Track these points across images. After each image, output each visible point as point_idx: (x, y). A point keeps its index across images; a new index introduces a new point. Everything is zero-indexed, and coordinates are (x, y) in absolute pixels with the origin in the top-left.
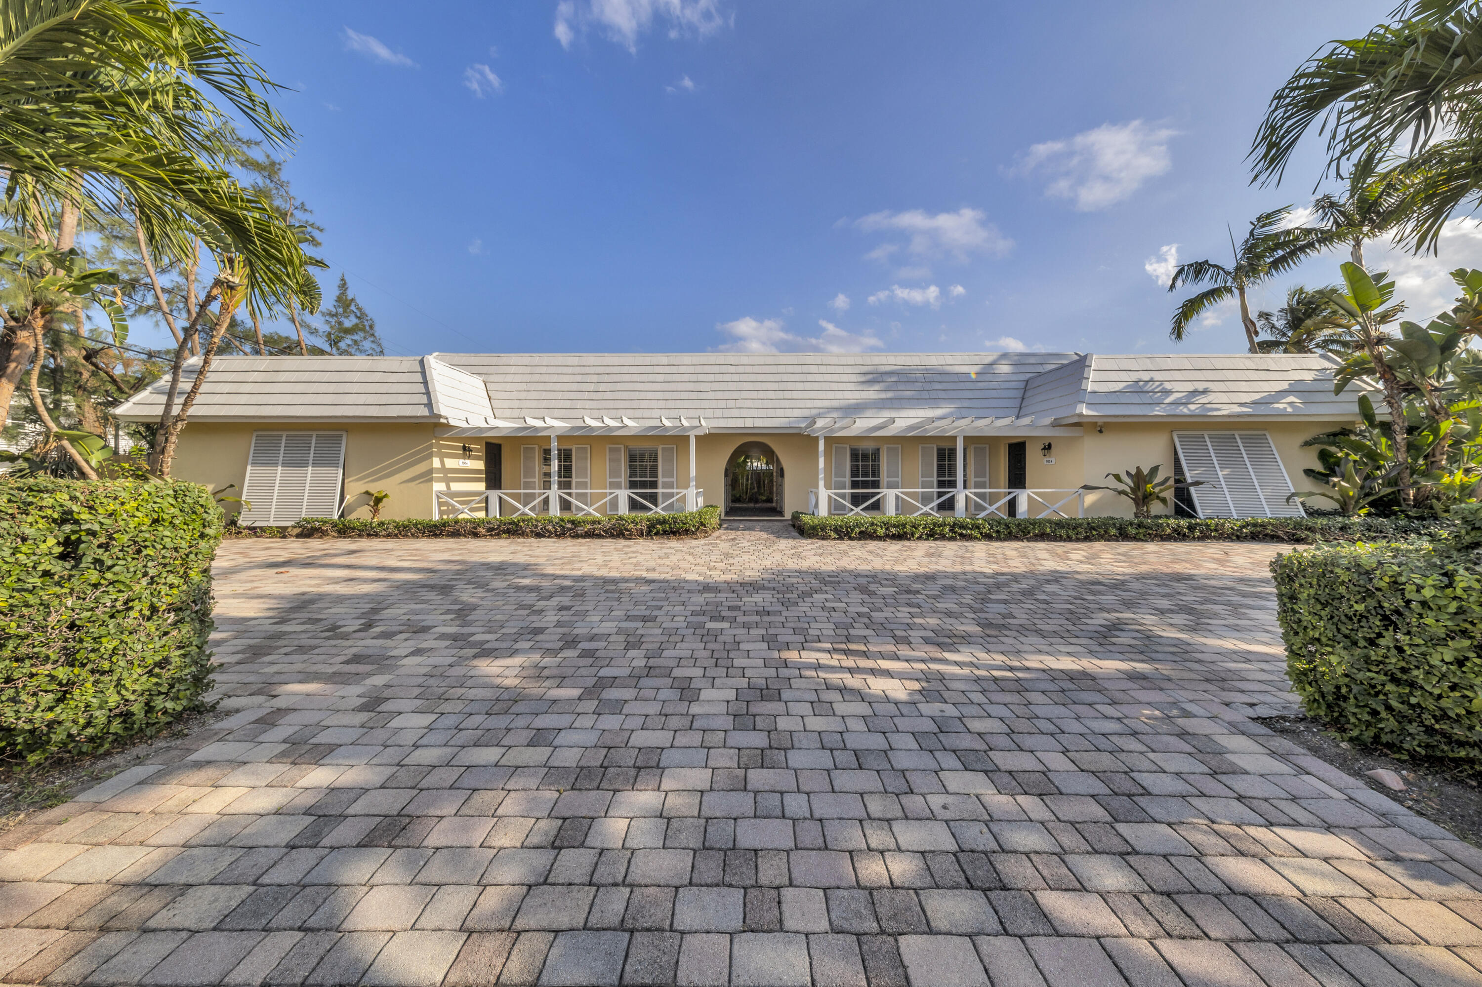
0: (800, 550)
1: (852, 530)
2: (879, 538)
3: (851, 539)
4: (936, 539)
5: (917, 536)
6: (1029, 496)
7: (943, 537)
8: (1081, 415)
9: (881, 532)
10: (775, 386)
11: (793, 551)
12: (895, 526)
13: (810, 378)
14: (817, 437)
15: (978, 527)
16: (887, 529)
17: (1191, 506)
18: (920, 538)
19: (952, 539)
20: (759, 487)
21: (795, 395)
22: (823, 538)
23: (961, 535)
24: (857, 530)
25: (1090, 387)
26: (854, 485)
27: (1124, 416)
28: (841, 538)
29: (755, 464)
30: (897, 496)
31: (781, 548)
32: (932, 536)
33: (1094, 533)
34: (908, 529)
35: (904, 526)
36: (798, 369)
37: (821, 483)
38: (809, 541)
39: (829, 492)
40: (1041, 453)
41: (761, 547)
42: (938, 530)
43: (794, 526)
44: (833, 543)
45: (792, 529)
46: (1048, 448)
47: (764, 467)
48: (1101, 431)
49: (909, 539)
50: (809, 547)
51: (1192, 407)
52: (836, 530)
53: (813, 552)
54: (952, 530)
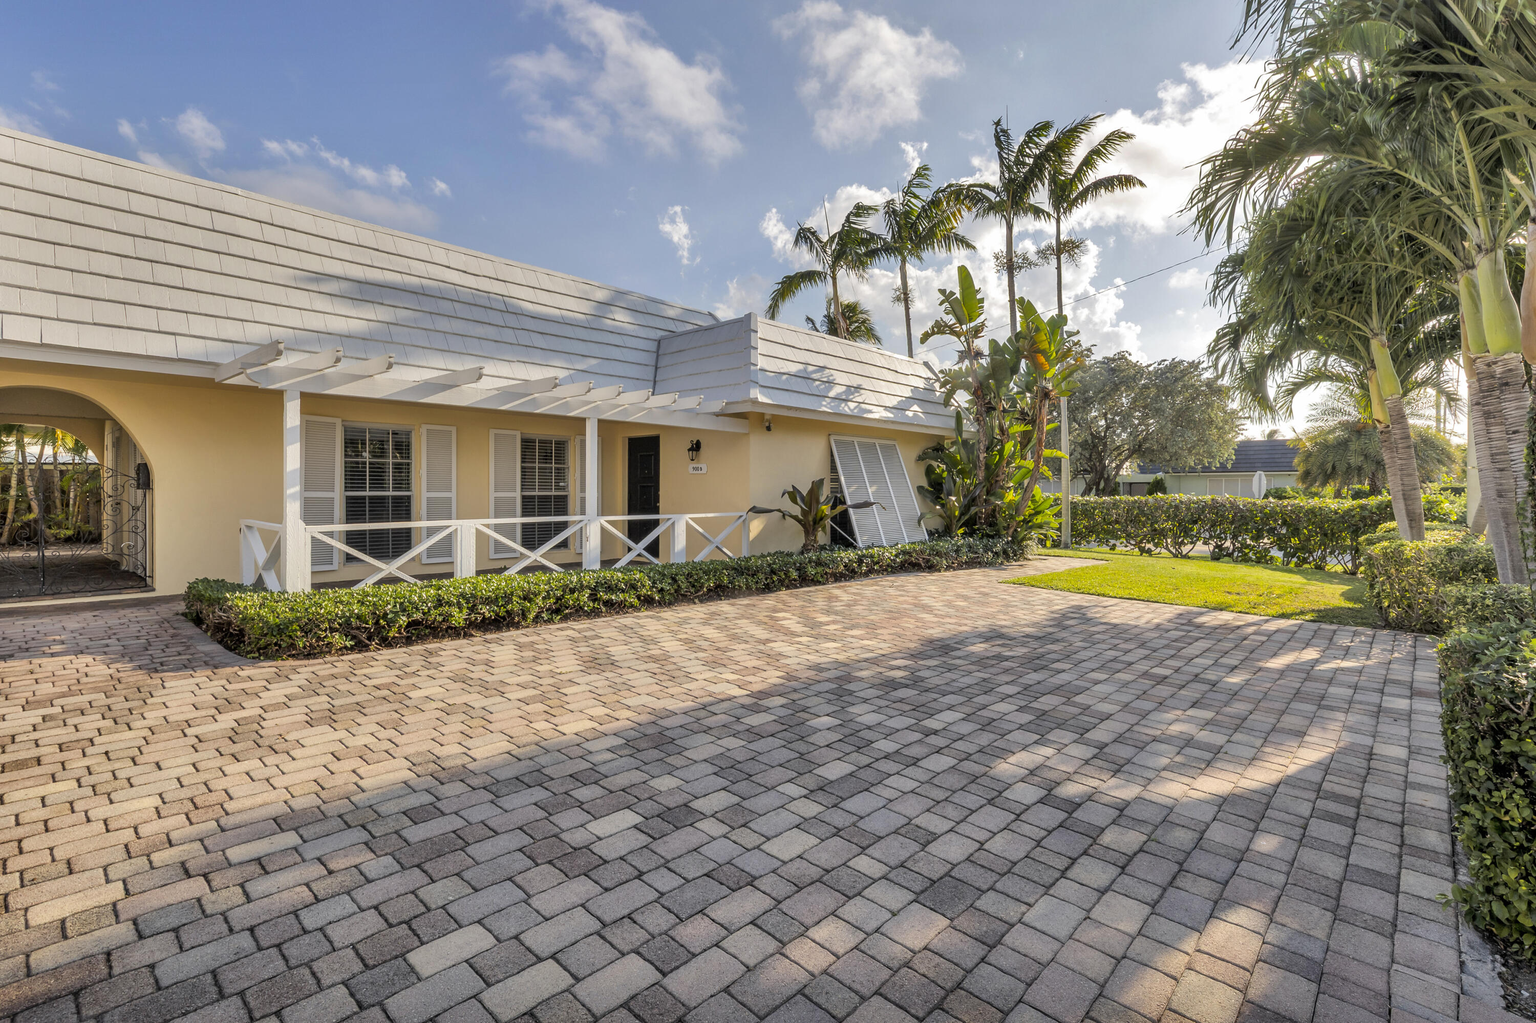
0: (251, 710)
1: (391, 623)
2: (455, 632)
3: (387, 643)
4: (565, 618)
5: (532, 616)
6: (688, 524)
7: (579, 612)
8: (755, 402)
9: (459, 617)
10: (125, 245)
11: (227, 721)
12: (488, 601)
13: (236, 246)
14: (280, 393)
15: (633, 587)
16: (472, 609)
17: (851, 533)
18: (537, 619)
19: (594, 613)
20: (47, 508)
21: (192, 279)
22: (310, 654)
23: (609, 604)
24: (403, 620)
25: (762, 362)
26: (355, 510)
27: (797, 409)
28: (360, 646)
29: (33, 450)
30: (479, 533)
31: (179, 710)
32: (557, 611)
33: (775, 578)
34: (515, 606)
35: (508, 598)
36: (202, 219)
37: (293, 509)
38: (266, 669)
39: (317, 530)
40: (686, 455)
41: (91, 723)
42: (570, 599)
43: (198, 621)
44: (343, 663)
45: (190, 629)
46: (696, 447)
47: (65, 457)
48: (769, 429)
49: (517, 626)
50: (278, 692)
51: (852, 405)
52: (346, 628)
53: (297, 713)
54: (594, 598)
